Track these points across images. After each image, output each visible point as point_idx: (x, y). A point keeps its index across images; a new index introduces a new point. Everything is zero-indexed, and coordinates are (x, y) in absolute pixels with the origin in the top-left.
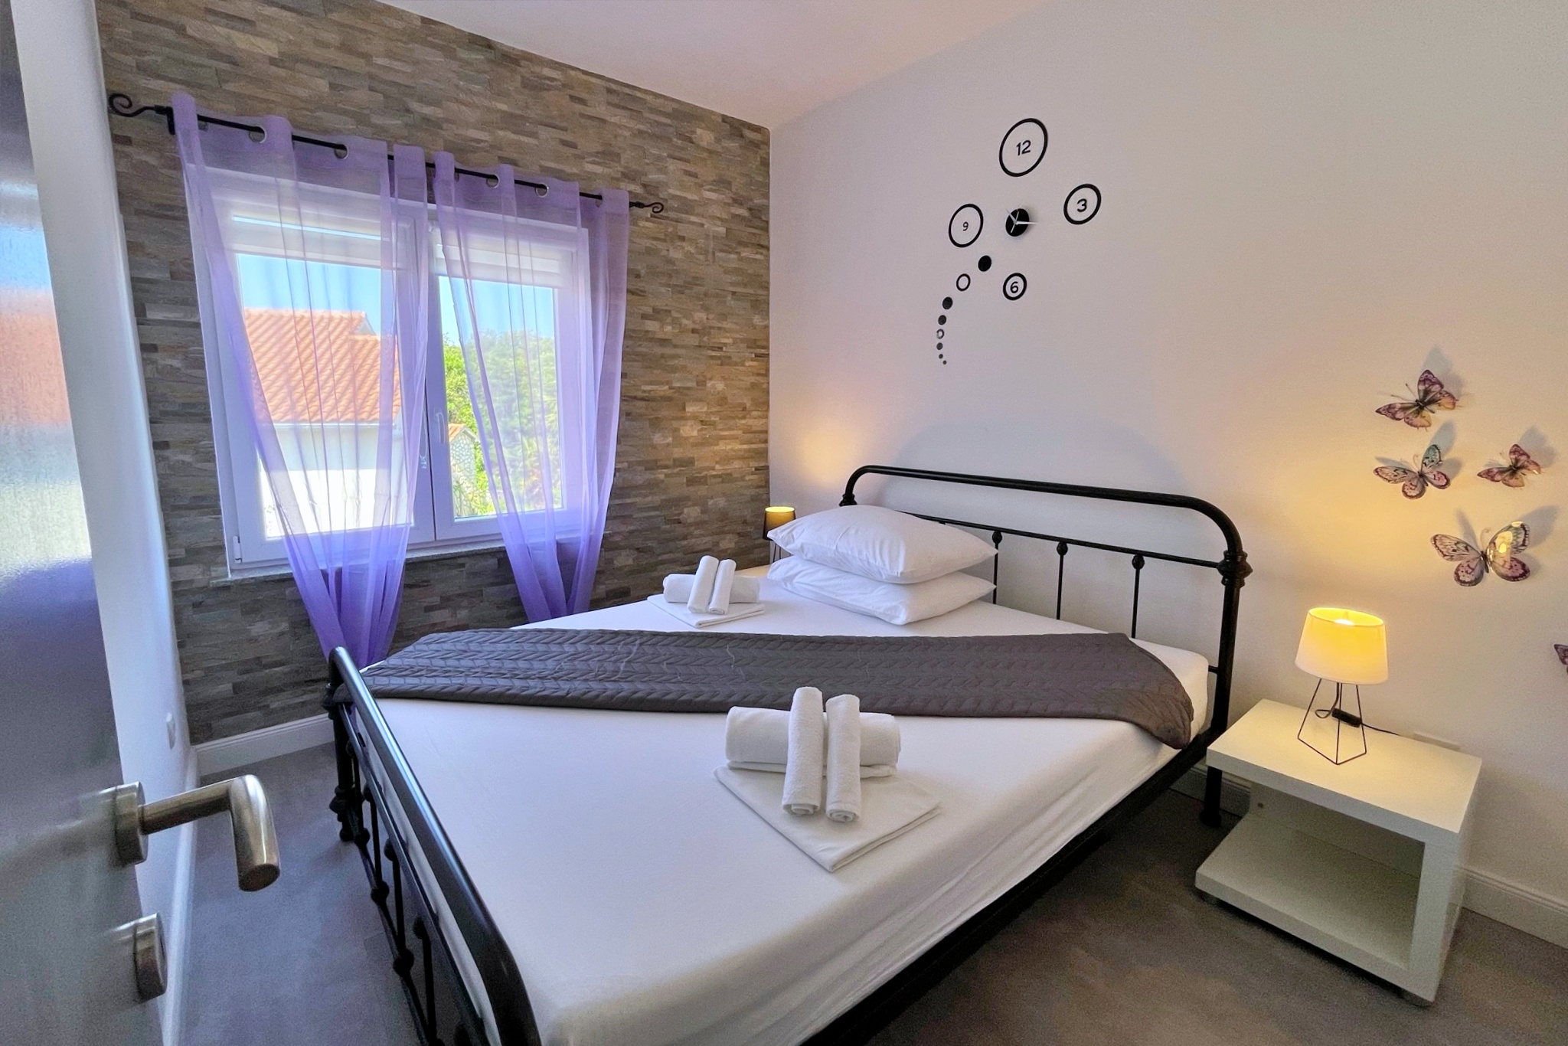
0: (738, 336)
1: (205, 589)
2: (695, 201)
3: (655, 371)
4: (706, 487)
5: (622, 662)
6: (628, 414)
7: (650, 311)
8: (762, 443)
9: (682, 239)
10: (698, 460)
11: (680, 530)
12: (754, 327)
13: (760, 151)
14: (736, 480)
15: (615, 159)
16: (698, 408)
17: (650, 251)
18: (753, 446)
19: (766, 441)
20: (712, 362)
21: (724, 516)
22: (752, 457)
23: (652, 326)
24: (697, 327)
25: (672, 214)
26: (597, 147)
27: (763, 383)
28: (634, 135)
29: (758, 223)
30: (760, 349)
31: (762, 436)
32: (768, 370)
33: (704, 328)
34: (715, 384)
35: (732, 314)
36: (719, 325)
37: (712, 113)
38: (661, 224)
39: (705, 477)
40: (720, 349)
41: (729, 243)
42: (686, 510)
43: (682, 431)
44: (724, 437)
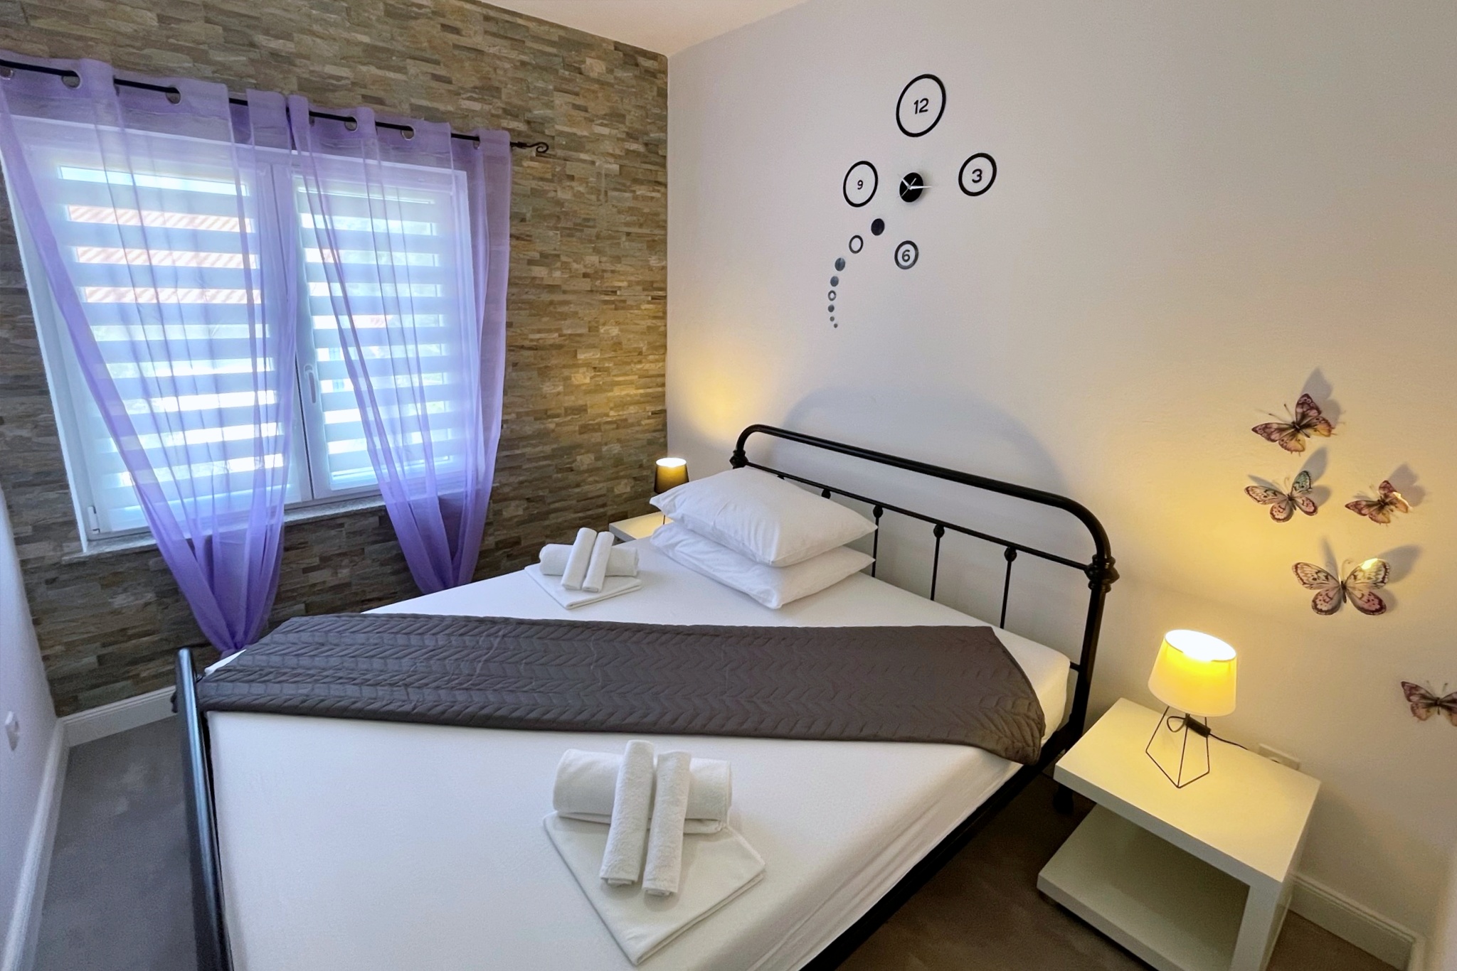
0: (632, 278)
1: (58, 566)
2: (585, 137)
3: (545, 319)
4: (600, 434)
5: (480, 661)
6: (515, 365)
7: (537, 256)
8: (659, 386)
9: (572, 178)
10: (592, 407)
11: (572, 477)
12: (650, 269)
13: (657, 81)
14: (632, 425)
15: (496, 94)
16: (591, 354)
17: (534, 192)
18: (650, 390)
19: (663, 385)
20: (605, 307)
21: (618, 462)
22: (648, 402)
23: (539, 272)
24: (588, 271)
25: (560, 153)
26: (473, 81)
27: (660, 326)
28: (516, 68)
29: (654, 158)
30: (657, 292)
31: (659, 380)
32: (665, 313)
33: (596, 272)
34: (608, 330)
35: (627, 256)
36: (613, 268)
37: (603, 40)
38: (547, 162)
39: (599, 424)
40: (614, 292)
41: (624, 181)
42: (579, 458)
43: (573, 379)
44: (619, 383)
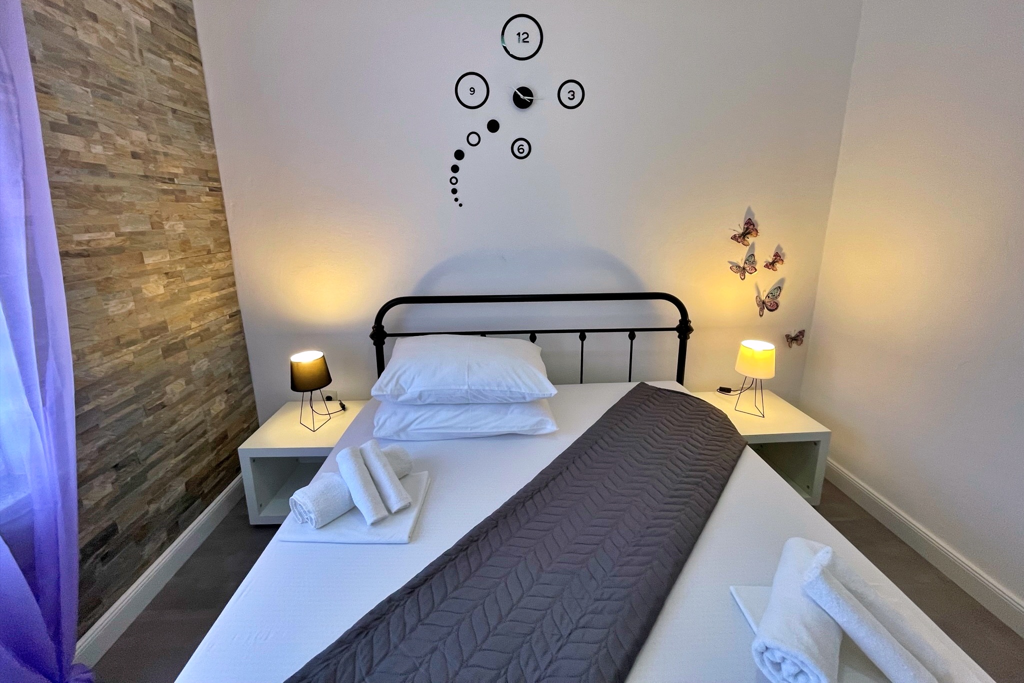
3: (93, 212)
4: (185, 352)
7: (64, 119)
8: (231, 286)
12: (202, 156)
14: (215, 333)
16: (159, 257)
18: (223, 292)
19: (234, 284)
22: (224, 305)
24: (137, 149)
27: (220, 221)
29: (186, 28)
30: (212, 182)
31: (229, 279)
32: (223, 206)
33: (147, 153)
34: (173, 226)
35: (176, 137)
39: (182, 340)
40: (171, 180)
41: (157, 43)
43: (144, 291)
44: (194, 289)
